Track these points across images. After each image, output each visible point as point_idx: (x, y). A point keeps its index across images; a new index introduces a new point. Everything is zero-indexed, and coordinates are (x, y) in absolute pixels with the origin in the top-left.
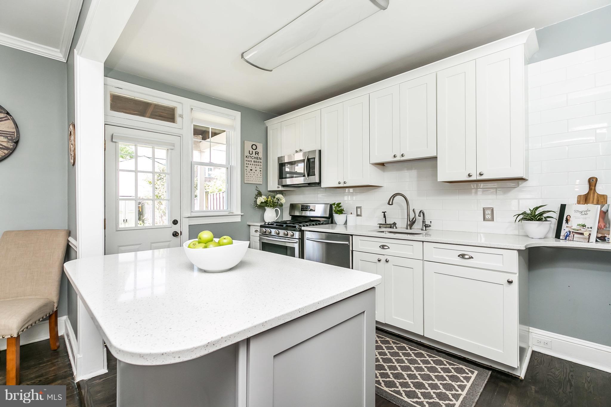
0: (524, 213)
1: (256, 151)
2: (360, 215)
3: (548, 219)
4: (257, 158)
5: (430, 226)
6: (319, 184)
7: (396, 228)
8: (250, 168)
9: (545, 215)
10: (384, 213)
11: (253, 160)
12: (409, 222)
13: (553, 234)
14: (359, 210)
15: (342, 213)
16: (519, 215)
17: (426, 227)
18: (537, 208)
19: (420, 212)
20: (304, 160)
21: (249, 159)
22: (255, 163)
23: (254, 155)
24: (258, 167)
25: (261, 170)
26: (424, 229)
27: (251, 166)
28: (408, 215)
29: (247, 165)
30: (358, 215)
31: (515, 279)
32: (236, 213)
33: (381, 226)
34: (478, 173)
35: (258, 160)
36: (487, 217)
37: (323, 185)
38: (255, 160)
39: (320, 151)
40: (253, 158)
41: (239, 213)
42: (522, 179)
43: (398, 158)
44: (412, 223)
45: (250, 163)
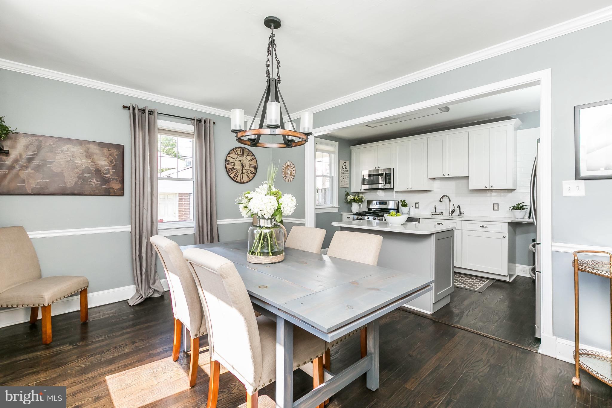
0: (514, 206)
1: (345, 166)
2: (418, 208)
3: (525, 209)
4: (346, 171)
5: (463, 213)
6: (393, 188)
7: (443, 215)
8: (342, 178)
9: (524, 207)
10: (435, 206)
11: (344, 172)
12: (451, 212)
13: (527, 217)
14: (417, 204)
15: (407, 206)
16: (511, 207)
17: (461, 214)
18: (519, 204)
19: (458, 206)
20: (383, 174)
21: (342, 172)
22: (345, 174)
23: (345, 169)
24: (347, 177)
25: (348, 178)
26: (460, 215)
27: (343, 176)
28: (450, 207)
29: (341, 176)
30: (416, 208)
31: (507, 235)
32: (336, 207)
33: (433, 214)
34: (490, 186)
35: (347, 172)
36: (495, 208)
37: (395, 189)
38: (345, 172)
39: (393, 169)
40: (344, 171)
41: (338, 206)
42: (514, 190)
43: (446, 176)
44: (453, 212)
45: (343, 174)
